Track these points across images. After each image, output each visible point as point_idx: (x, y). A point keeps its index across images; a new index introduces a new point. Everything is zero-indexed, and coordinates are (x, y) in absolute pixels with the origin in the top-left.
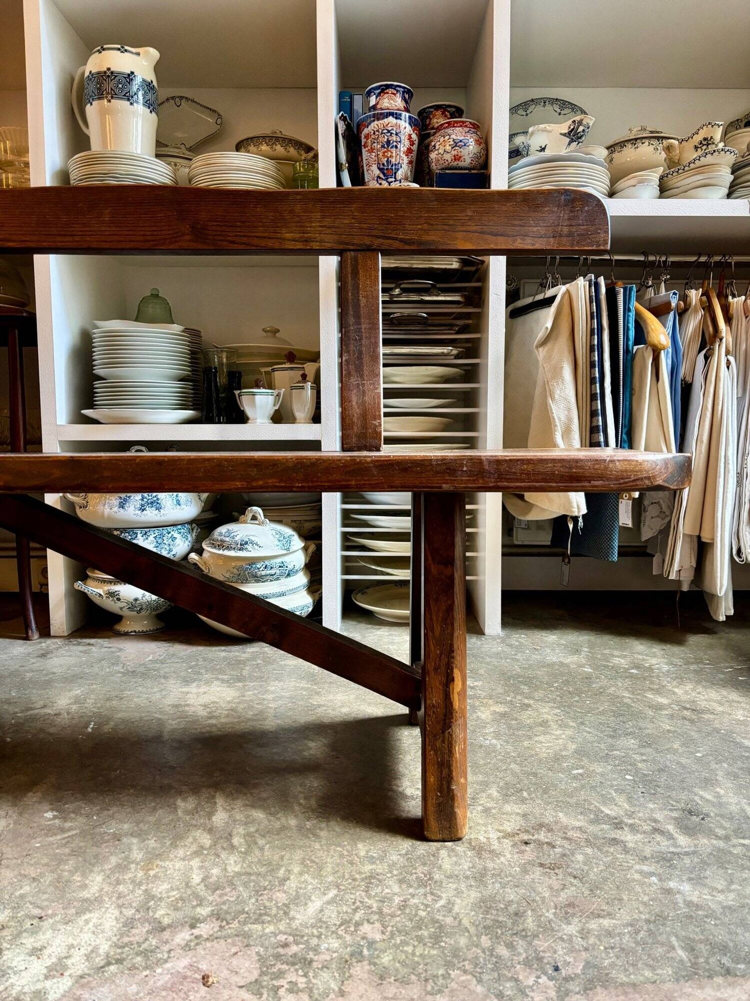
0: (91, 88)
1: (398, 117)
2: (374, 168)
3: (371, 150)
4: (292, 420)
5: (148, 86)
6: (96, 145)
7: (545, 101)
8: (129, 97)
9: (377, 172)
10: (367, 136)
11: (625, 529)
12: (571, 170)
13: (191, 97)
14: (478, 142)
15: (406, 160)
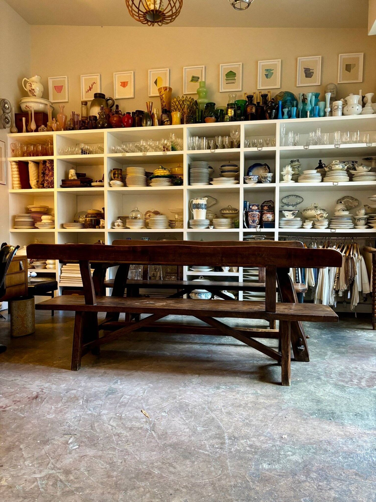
0: (195, 206)
1: (256, 211)
2: (251, 221)
3: (250, 217)
4: (233, 271)
5: (206, 205)
6: (195, 218)
7: (292, 195)
8: (202, 208)
9: (251, 222)
10: (250, 214)
11: (304, 297)
12: (292, 223)
13: (210, 196)
14: (273, 217)
15: (257, 219)
